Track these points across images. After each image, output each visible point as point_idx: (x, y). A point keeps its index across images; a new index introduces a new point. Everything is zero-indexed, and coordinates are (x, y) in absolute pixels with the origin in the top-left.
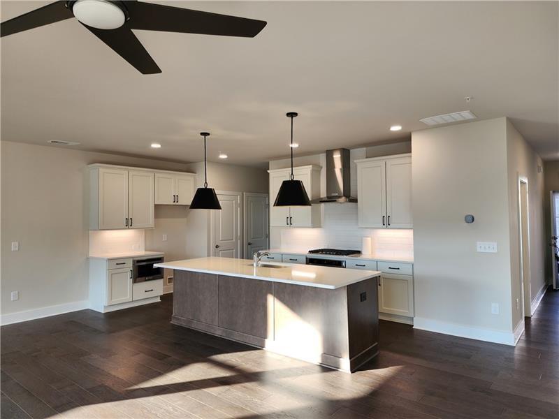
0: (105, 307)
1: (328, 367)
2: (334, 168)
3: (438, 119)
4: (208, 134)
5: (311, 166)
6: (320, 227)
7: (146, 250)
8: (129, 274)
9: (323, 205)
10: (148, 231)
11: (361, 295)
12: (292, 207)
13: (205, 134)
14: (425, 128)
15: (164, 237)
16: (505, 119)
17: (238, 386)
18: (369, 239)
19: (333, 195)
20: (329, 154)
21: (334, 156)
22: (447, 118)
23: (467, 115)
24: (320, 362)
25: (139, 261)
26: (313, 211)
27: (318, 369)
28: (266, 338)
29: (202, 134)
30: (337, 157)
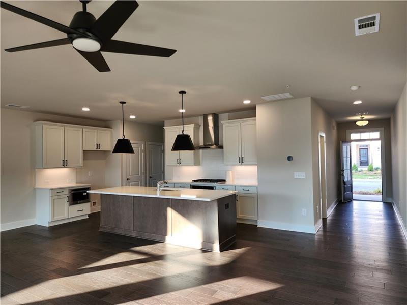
0: (49, 222)
1: (206, 250)
2: (208, 126)
3: (271, 97)
4: (125, 103)
5: (193, 125)
6: (199, 165)
7: (76, 183)
8: (66, 199)
9: (201, 151)
10: (78, 169)
11: (226, 205)
12: (181, 152)
13: (123, 103)
14: (264, 102)
15: (90, 174)
16: (310, 98)
17: (151, 263)
18: (231, 172)
19: (208, 144)
20: (205, 117)
21: (208, 118)
22: (277, 96)
23: (288, 95)
24: (201, 247)
25: (73, 190)
26: (194, 154)
27: (200, 251)
28: (166, 235)
29: (120, 102)
30: (210, 119)
